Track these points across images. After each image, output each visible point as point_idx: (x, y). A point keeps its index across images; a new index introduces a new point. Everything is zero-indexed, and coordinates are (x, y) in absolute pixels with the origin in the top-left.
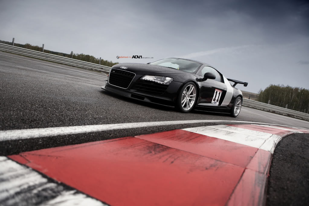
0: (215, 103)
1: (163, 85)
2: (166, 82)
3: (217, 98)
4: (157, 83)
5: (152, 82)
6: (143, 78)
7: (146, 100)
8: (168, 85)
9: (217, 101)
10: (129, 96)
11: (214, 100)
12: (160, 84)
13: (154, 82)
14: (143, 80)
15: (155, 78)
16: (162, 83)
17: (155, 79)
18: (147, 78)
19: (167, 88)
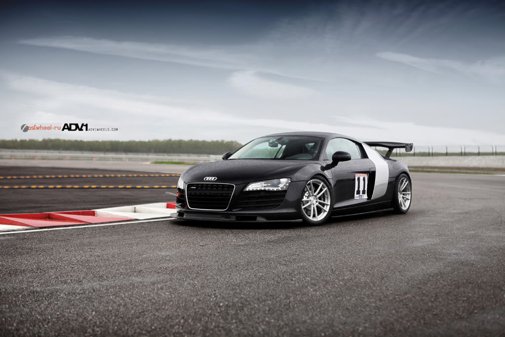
0: (361, 198)
1: (278, 191)
2: (281, 186)
3: (361, 189)
4: (269, 191)
5: (261, 191)
6: (247, 189)
7: (260, 220)
8: (285, 189)
9: (364, 192)
10: (233, 219)
11: (358, 192)
12: (273, 192)
13: (265, 191)
14: (247, 191)
15: (264, 184)
16: (275, 189)
17: (265, 187)
18: (253, 187)
19: (284, 195)
